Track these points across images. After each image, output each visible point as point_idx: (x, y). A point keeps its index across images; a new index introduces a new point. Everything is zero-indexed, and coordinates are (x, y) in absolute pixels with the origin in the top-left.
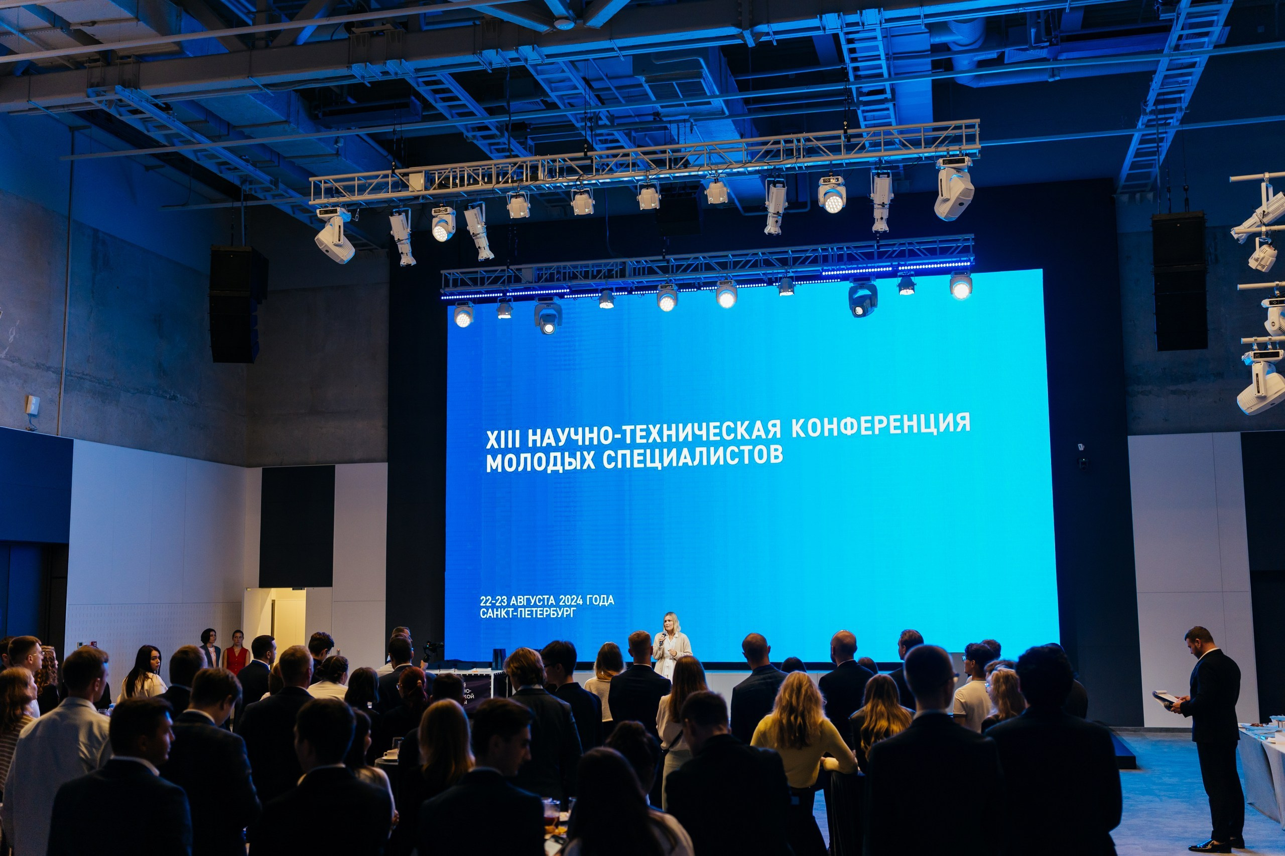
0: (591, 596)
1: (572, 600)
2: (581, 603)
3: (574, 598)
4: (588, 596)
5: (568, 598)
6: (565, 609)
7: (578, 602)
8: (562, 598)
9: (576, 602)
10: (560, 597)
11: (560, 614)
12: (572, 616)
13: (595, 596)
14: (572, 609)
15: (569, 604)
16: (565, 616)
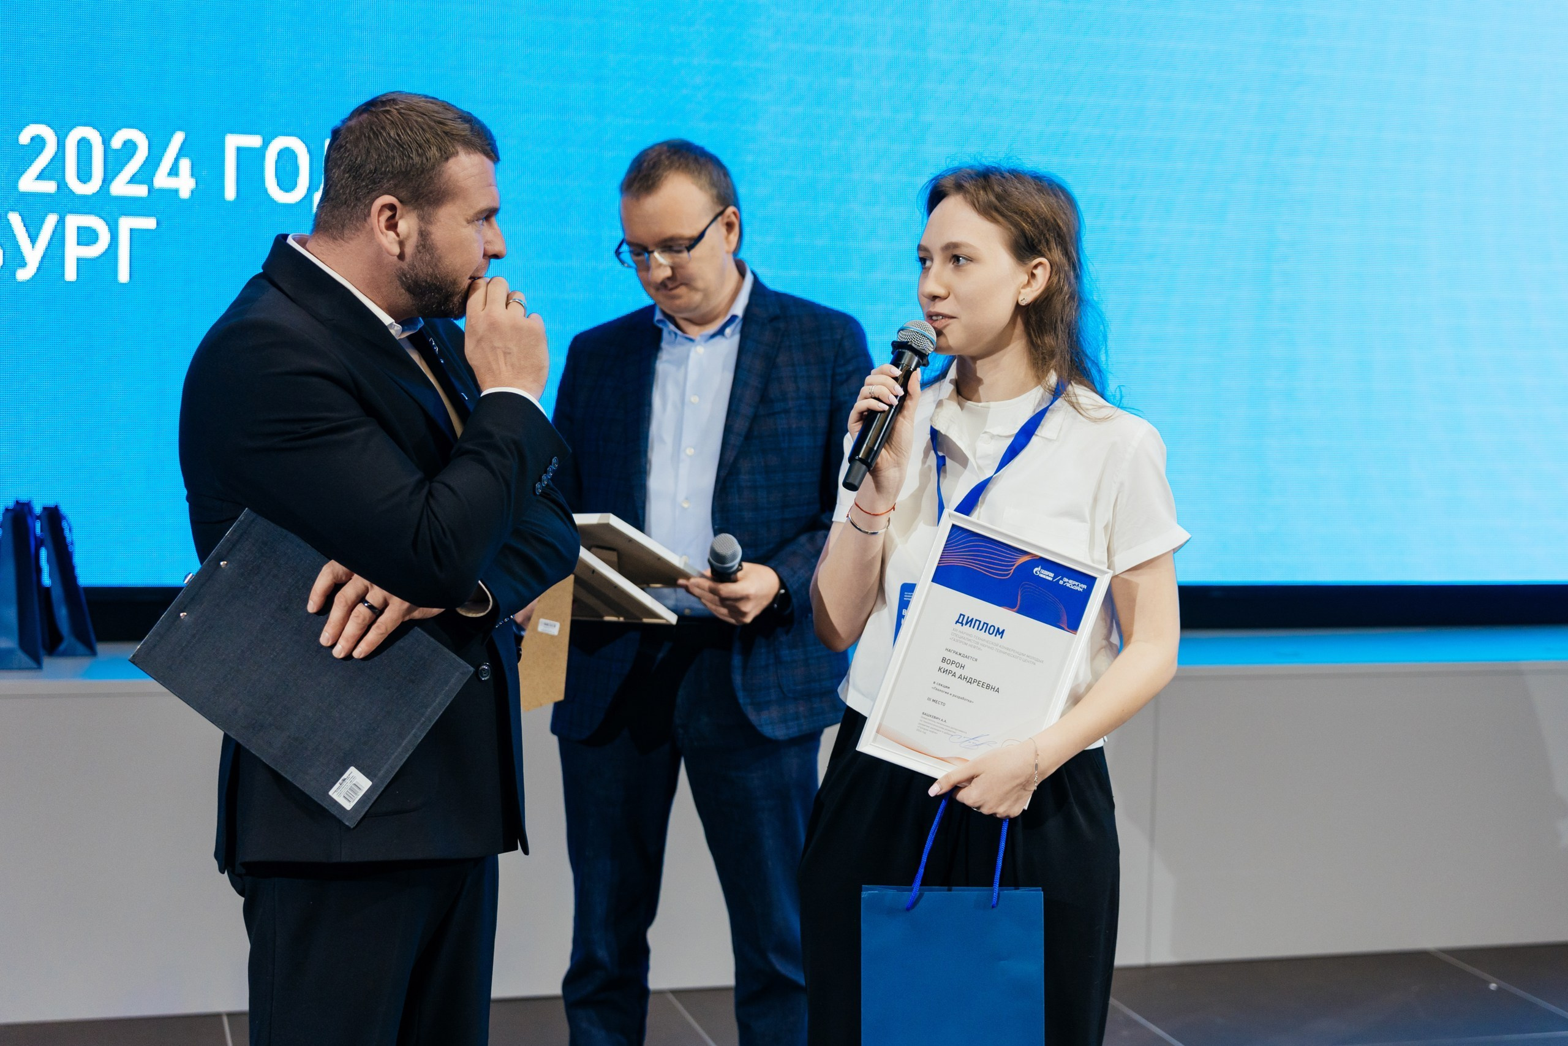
0: (254, 141)
1: (115, 161)
2: (185, 185)
3: (130, 147)
4: (233, 142)
5: (84, 145)
6: (73, 222)
7: (162, 180)
8: (38, 143)
9: (144, 175)
10: (25, 138)
11: (33, 255)
12: (123, 276)
13: (280, 143)
14: (126, 224)
15: (93, 187)
16: (71, 274)
